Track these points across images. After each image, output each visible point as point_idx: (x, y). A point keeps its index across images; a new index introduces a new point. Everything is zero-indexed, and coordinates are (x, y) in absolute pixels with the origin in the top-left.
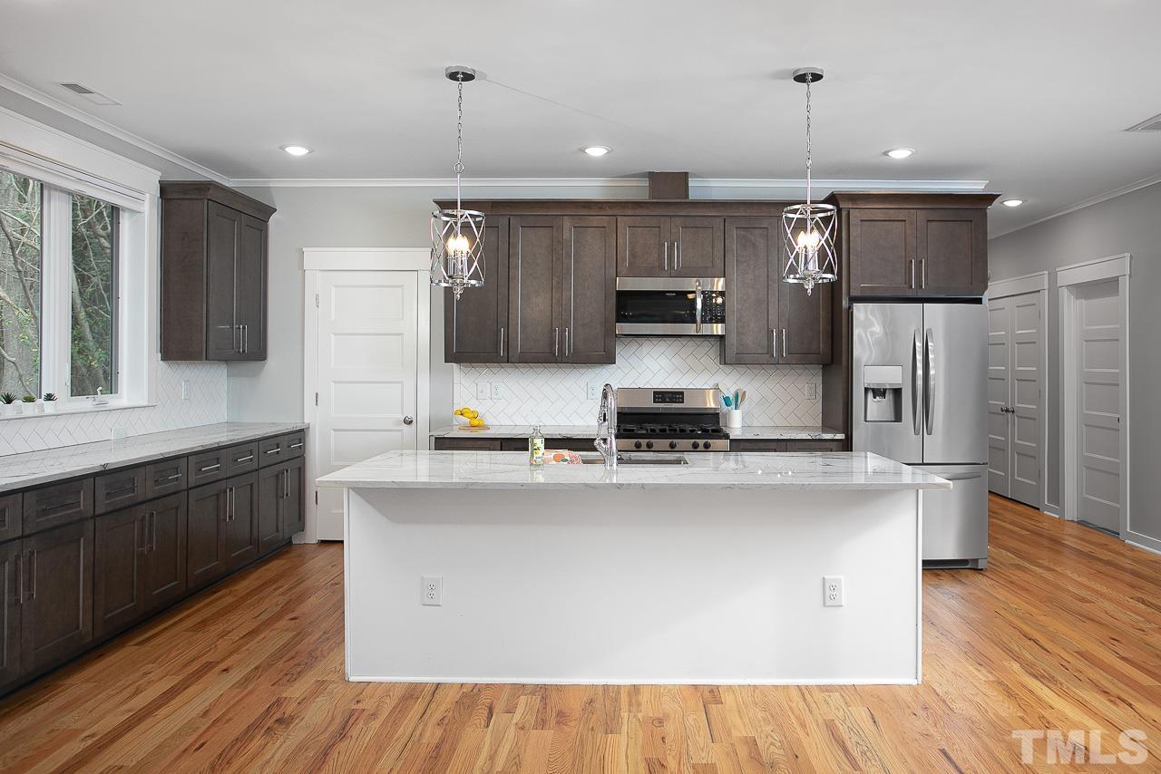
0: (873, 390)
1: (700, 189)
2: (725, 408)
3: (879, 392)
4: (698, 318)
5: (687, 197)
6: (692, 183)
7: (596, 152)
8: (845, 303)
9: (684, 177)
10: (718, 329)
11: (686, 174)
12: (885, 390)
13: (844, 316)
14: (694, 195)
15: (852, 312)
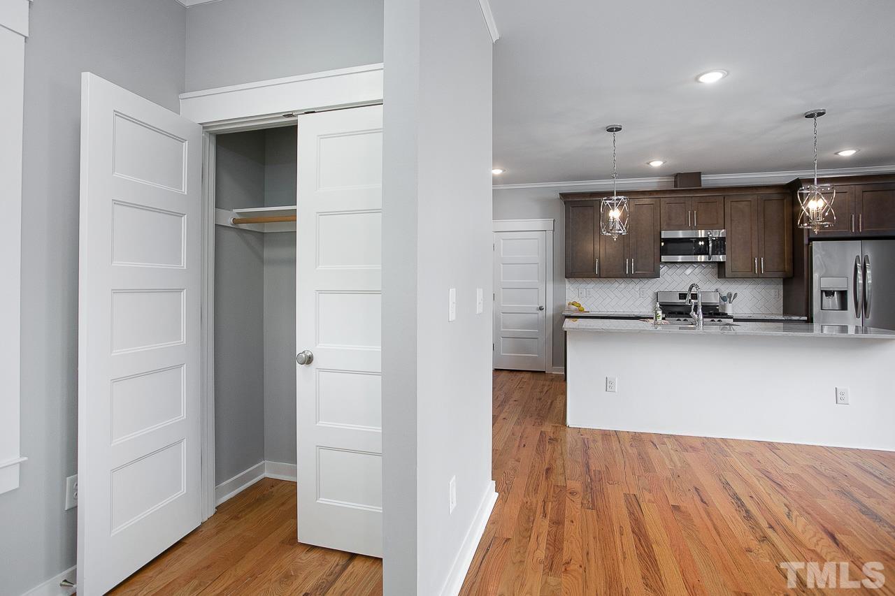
0: (826, 292)
1: (708, 180)
2: (723, 303)
3: (829, 293)
4: (710, 253)
5: (700, 186)
6: (703, 178)
7: (656, 164)
8: (806, 241)
9: (699, 174)
10: (721, 258)
11: (700, 173)
12: (834, 291)
13: (805, 249)
14: (704, 185)
15: (812, 247)
